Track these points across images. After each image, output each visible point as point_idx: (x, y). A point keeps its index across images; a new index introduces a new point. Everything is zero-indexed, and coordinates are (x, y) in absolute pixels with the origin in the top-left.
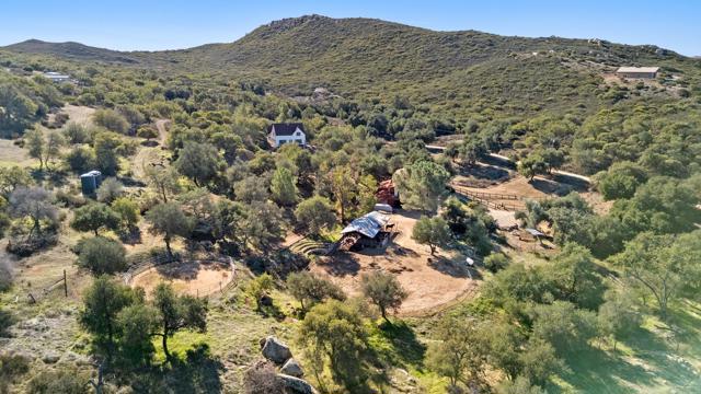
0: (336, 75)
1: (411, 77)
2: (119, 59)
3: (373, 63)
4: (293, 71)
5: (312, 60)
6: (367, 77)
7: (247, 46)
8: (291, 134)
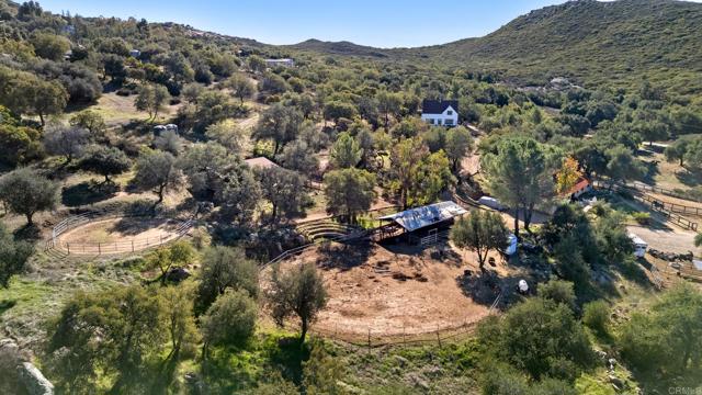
0: (586, 64)
1: (687, 65)
2: (372, 54)
3: (640, 50)
4: (538, 61)
5: (563, 50)
6: (626, 65)
7: (498, 38)
8: (441, 112)
